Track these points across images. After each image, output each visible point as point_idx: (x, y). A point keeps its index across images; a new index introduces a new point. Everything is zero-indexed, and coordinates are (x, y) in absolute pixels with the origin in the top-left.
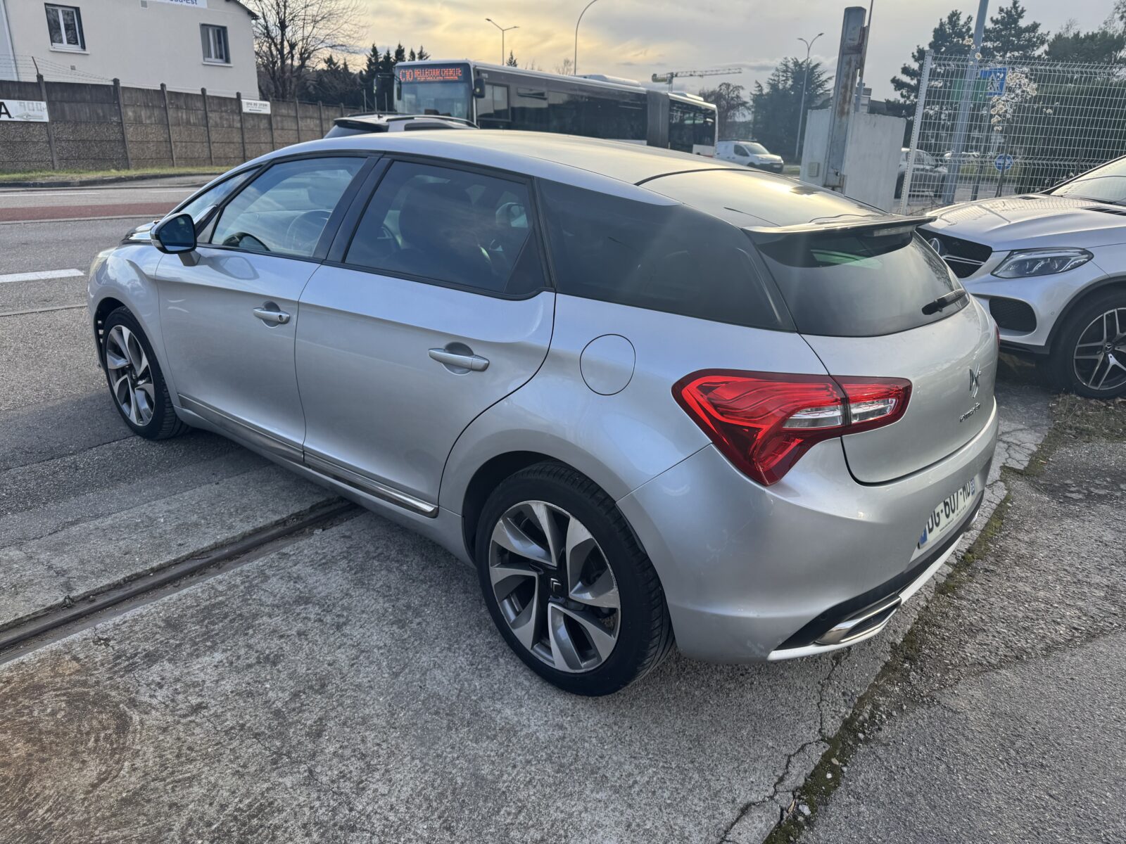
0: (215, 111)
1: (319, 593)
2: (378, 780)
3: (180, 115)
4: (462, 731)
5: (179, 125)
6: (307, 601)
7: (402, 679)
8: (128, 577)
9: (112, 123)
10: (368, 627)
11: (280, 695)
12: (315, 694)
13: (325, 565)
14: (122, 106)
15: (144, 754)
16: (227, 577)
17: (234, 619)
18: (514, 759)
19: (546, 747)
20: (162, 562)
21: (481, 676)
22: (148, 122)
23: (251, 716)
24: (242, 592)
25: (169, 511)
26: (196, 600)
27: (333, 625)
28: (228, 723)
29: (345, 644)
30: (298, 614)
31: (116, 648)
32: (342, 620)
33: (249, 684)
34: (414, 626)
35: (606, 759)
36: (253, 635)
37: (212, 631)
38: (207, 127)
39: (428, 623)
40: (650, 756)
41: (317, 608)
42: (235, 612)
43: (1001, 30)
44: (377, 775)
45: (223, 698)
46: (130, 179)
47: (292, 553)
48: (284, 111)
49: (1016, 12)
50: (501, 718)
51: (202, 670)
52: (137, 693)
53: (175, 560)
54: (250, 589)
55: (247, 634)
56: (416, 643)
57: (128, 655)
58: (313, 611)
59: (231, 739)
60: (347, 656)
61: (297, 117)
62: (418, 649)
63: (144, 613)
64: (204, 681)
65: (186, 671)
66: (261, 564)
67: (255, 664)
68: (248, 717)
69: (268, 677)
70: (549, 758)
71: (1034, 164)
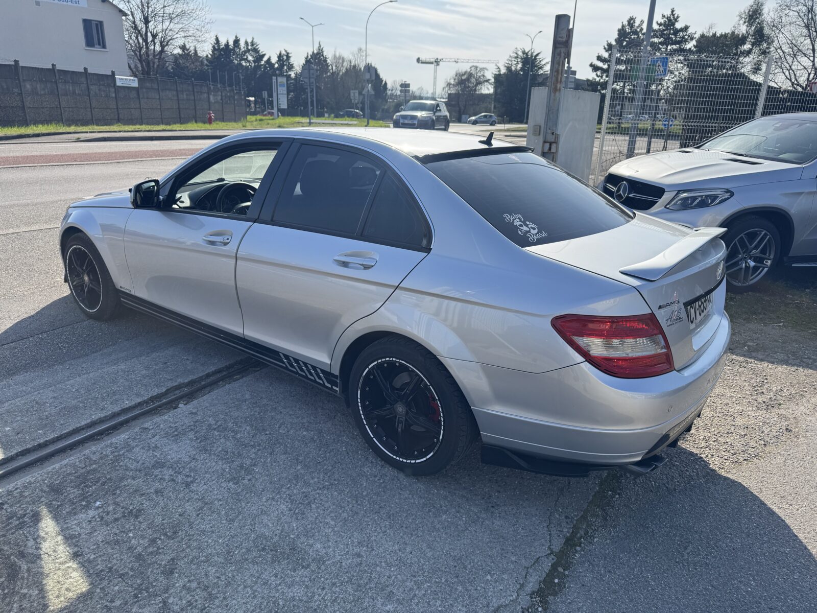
0: (94, 84)
1: (172, 459)
2: (218, 607)
3: (67, 87)
4: (283, 563)
5: (67, 95)
6: (163, 465)
7: (236, 524)
8: (20, 452)
9: (14, 94)
10: (210, 484)
11: (141, 542)
12: (168, 539)
13: (176, 435)
14: (21, 80)
15: (30, 596)
16: (99, 449)
17: (105, 482)
18: (323, 582)
19: (347, 572)
20: (48, 439)
21: (297, 519)
22: (42, 92)
23: (117, 560)
24: (112, 460)
25: (54, 397)
26: (74, 468)
27: (183, 483)
28: (99, 567)
29: (192, 498)
30: (156, 476)
31: (9, 510)
32: (190, 479)
33: (116, 534)
34: (246, 481)
35: (393, 578)
36: (120, 494)
37: (87, 493)
38: (89, 96)
39: (257, 479)
40: (426, 574)
41: (171, 471)
42: (106, 477)
43: (664, 30)
44: (217, 602)
45: (95, 547)
46: (28, 136)
47: (151, 427)
48: (148, 85)
49: (674, 17)
50: (313, 551)
51: (78, 525)
52: (25, 546)
53: (57, 437)
54: (117, 459)
55: (115, 494)
56: (247, 496)
57: (19, 516)
58: (167, 473)
59: (101, 580)
60: (194, 508)
61: (158, 89)
62: (249, 500)
63: (32, 481)
64: (80, 534)
65: (65, 526)
66: (127, 437)
67: (121, 518)
68: (115, 561)
69: (132, 528)
70: (350, 580)
71: (689, 126)
